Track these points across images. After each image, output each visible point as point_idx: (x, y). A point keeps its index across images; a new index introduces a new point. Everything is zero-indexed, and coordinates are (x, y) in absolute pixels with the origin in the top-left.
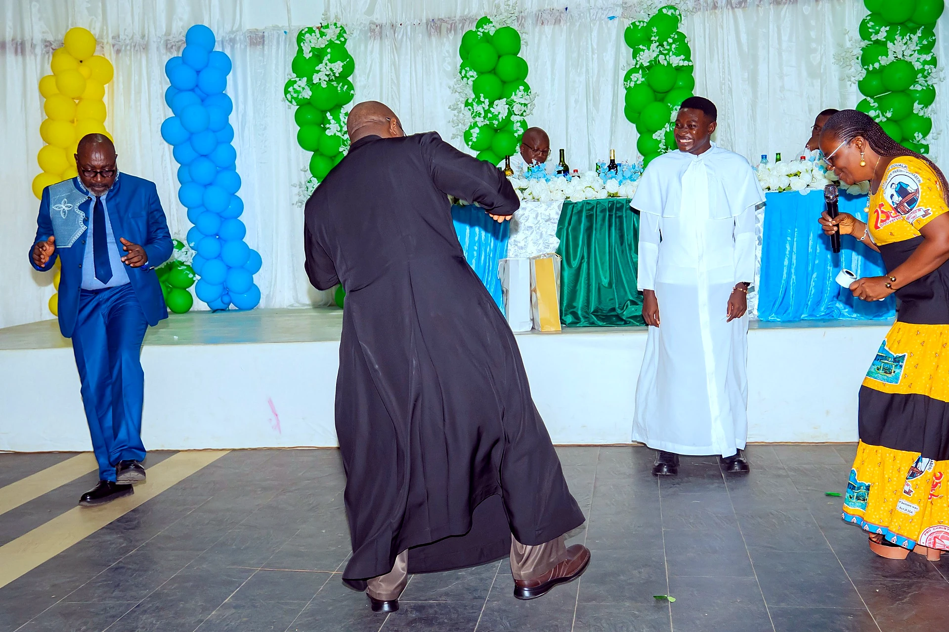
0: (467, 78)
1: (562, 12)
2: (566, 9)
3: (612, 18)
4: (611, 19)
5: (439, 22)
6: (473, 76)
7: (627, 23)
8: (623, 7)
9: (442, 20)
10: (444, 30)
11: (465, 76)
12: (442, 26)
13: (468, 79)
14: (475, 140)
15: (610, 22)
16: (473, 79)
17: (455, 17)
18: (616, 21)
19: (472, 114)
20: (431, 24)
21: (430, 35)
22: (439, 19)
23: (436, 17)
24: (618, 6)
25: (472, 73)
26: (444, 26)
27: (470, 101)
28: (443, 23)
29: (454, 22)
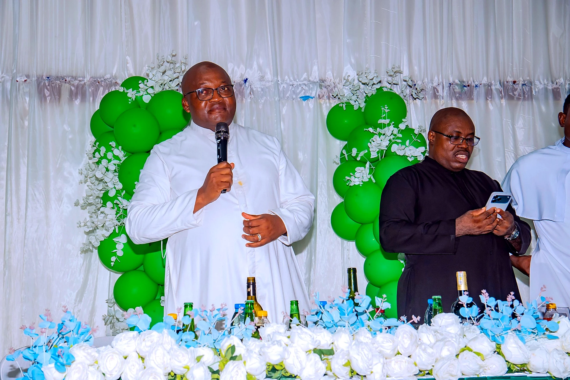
0: (108, 159)
1: (241, 85)
2: (246, 81)
3: (306, 98)
4: (304, 100)
5: (59, 82)
6: (116, 157)
7: (327, 106)
8: (321, 86)
9: (63, 79)
10: (65, 95)
11: (105, 157)
12: (63, 87)
13: (110, 161)
14: (120, 253)
15: (304, 103)
16: (117, 162)
17: (84, 77)
18: (311, 103)
19: (117, 213)
20: (45, 83)
21: (42, 98)
22: (57, 78)
23: (54, 74)
24: (314, 83)
25: (117, 152)
26: (66, 88)
27: (112, 194)
28: (63, 84)
29: (82, 83)
